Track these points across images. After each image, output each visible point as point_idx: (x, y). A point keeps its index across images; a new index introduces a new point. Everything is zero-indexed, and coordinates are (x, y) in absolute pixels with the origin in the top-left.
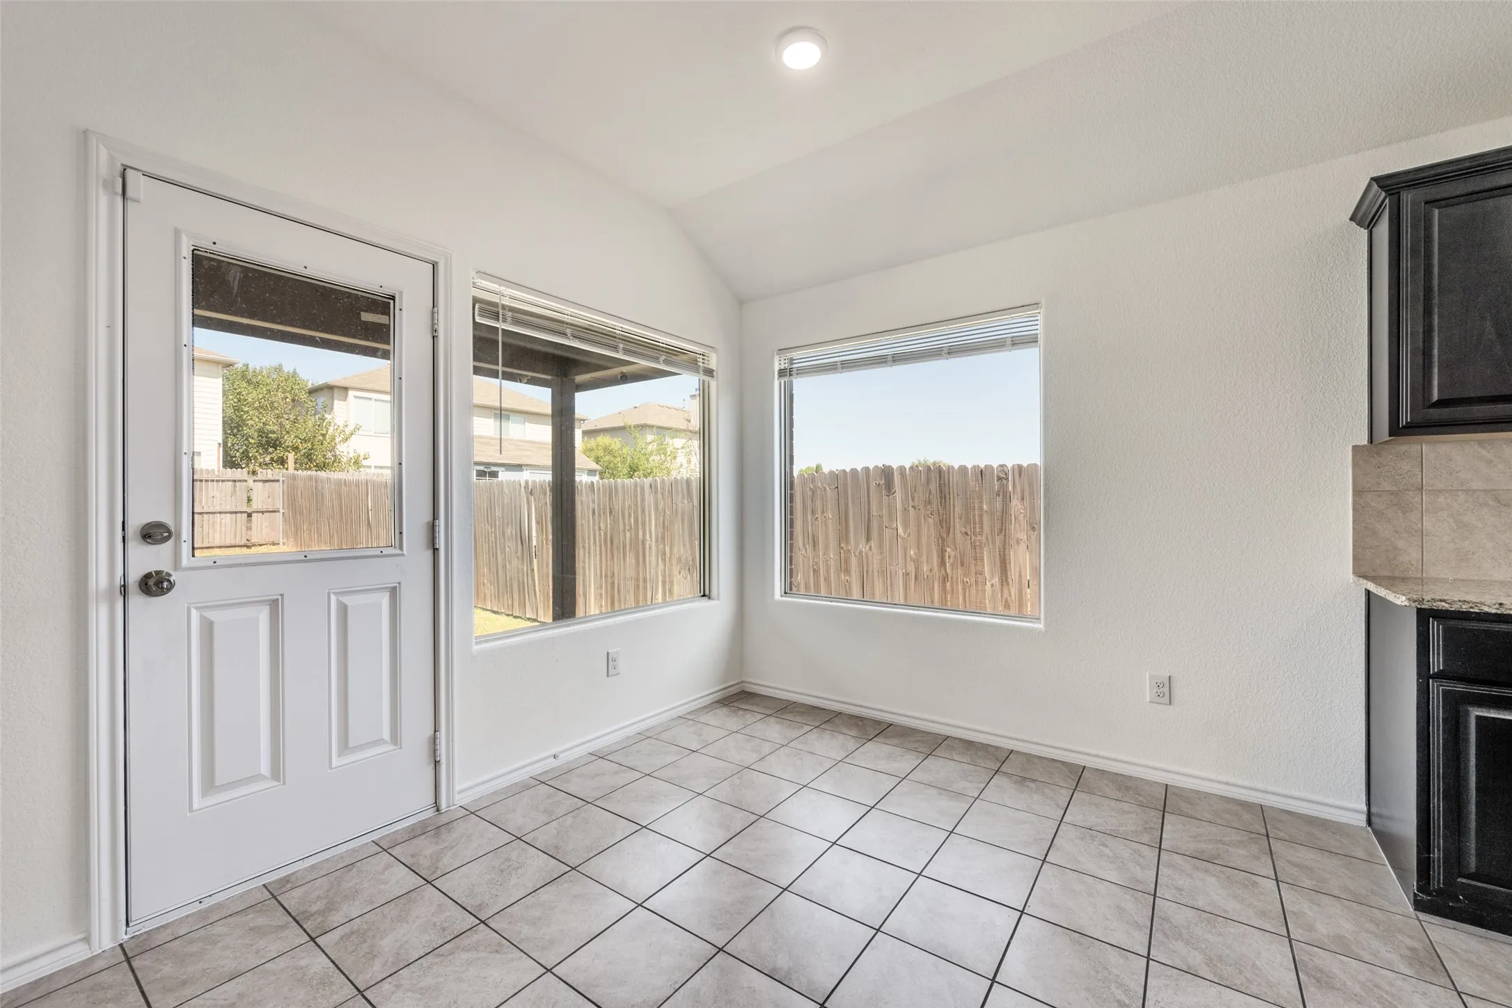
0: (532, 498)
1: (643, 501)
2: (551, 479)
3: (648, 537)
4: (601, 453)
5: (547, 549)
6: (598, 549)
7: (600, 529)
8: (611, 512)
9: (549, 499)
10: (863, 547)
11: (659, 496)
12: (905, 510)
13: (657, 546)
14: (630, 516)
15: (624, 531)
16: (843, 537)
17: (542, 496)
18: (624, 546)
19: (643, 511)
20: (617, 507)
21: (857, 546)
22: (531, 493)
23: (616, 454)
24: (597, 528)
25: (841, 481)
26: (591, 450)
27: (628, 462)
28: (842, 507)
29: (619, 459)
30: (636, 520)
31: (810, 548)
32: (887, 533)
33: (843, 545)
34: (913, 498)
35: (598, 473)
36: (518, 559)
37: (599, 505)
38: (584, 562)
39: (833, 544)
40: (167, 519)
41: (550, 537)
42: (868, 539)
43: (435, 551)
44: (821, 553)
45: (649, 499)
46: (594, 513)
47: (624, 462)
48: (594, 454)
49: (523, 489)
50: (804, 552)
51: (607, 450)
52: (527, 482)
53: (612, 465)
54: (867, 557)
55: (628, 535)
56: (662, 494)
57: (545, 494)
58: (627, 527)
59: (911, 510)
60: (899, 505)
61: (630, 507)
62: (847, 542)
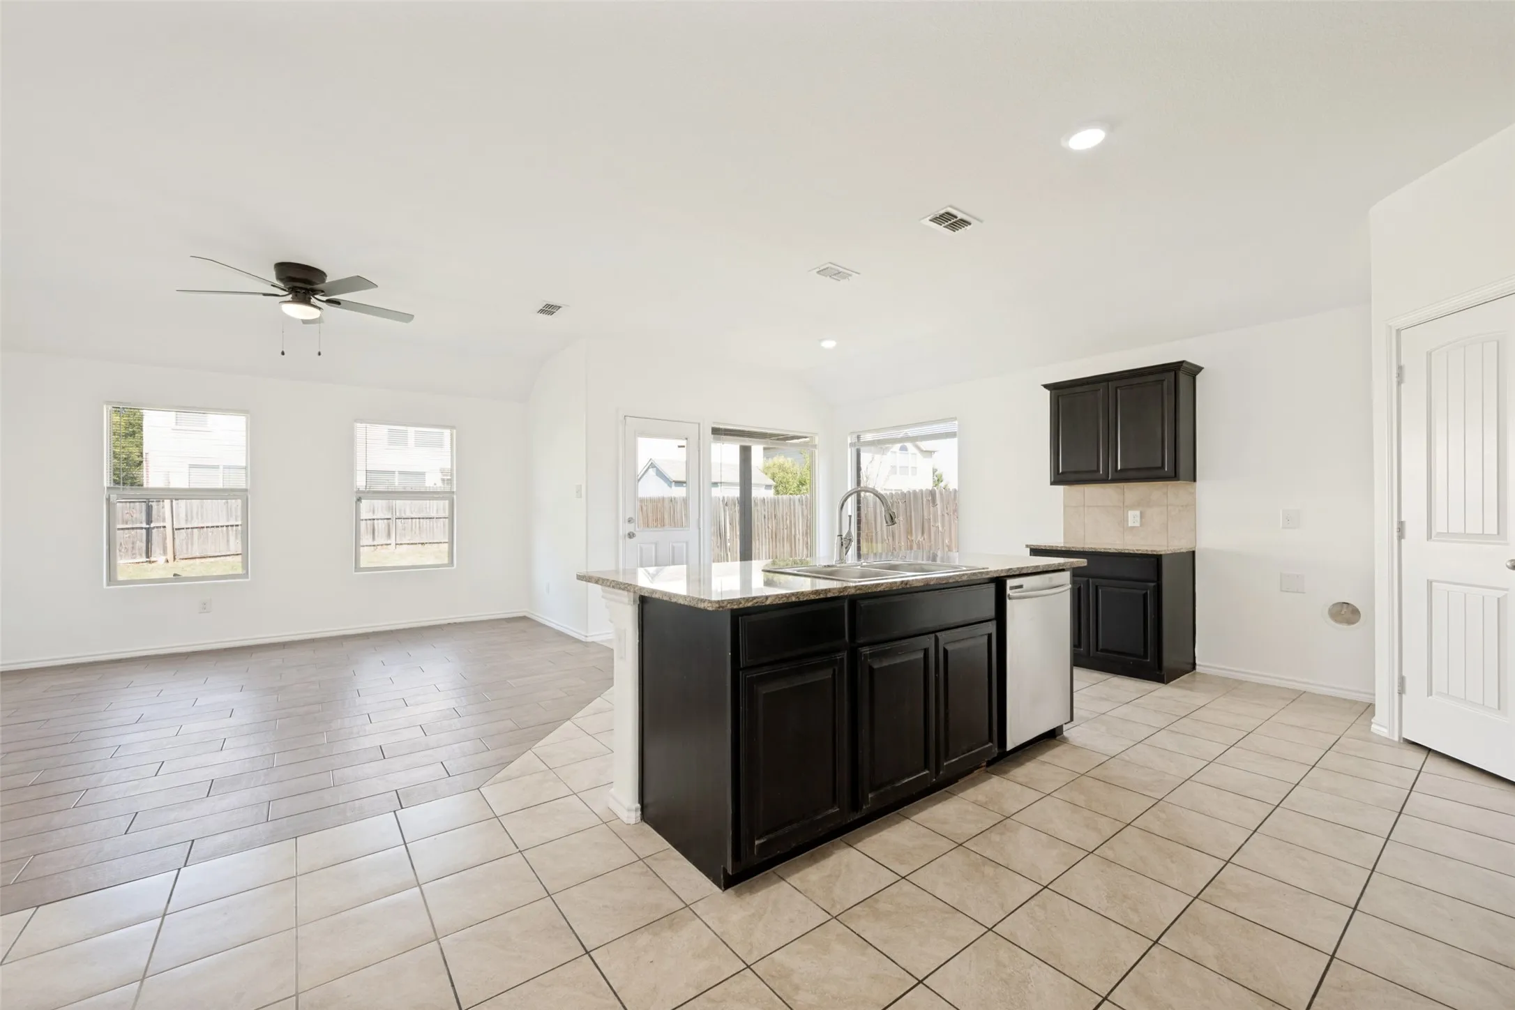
0: (727, 508)
1: (794, 509)
2: (739, 495)
3: (797, 533)
4: (777, 470)
5: (736, 541)
6: (767, 540)
7: (768, 527)
8: (775, 517)
9: (737, 508)
10: (920, 538)
11: (804, 507)
12: (943, 515)
13: (803, 539)
14: (786, 519)
15: (783, 529)
16: (909, 532)
17: (733, 507)
18: (783, 538)
19: (795, 516)
20: (779, 515)
21: (916, 537)
22: (726, 505)
23: (789, 471)
24: (766, 527)
25: (907, 496)
26: (769, 468)
27: (798, 477)
28: (908, 514)
29: (790, 475)
30: (791, 522)
31: (891, 539)
32: (933, 529)
33: (909, 537)
34: (947, 508)
35: (773, 487)
36: (718, 547)
37: (768, 512)
38: (759, 549)
39: (903, 538)
40: (633, 516)
41: (738, 533)
42: (923, 533)
43: (700, 529)
44: (897, 543)
45: (798, 508)
46: (765, 517)
47: (794, 478)
48: (771, 471)
49: (721, 502)
50: (887, 542)
51: (782, 468)
52: (724, 498)
53: (785, 480)
54: (923, 545)
55: (785, 531)
56: (806, 506)
57: (735, 505)
58: (785, 527)
59: (946, 515)
60: (939, 513)
61: (786, 514)
62: (911, 536)
